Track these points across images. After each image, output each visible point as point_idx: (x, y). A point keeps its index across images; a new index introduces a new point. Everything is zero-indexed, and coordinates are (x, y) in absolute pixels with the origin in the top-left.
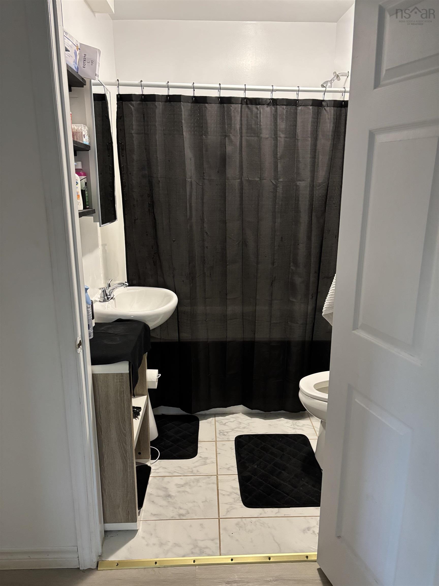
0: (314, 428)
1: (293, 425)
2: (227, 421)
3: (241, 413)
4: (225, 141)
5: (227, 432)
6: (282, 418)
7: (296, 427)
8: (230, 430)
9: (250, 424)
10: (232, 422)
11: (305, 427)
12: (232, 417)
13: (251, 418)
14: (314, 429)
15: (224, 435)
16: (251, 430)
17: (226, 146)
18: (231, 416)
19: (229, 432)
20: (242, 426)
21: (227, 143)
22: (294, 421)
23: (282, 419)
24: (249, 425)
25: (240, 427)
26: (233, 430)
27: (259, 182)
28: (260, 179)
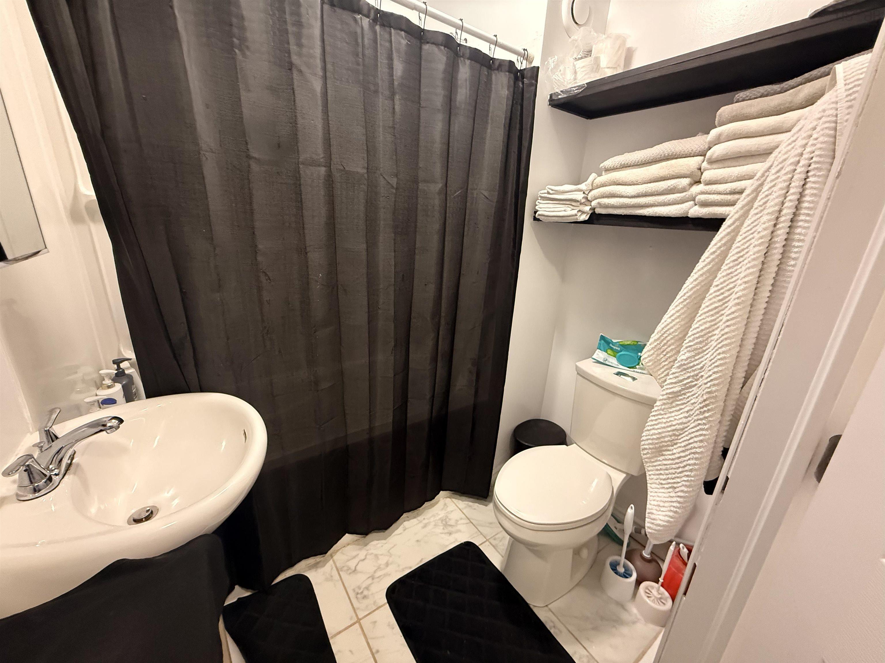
4: (291, 77)
5: (367, 588)
7: (450, 529)
8: (370, 581)
10: (364, 559)
11: (460, 524)
14: (472, 523)
15: (365, 597)
16: (399, 566)
17: (293, 88)
19: (370, 585)
20: (382, 561)
21: (296, 83)
24: (391, 556)
25: (381, 565)
26: (373, 577)
27: (366, 175)
28: (367, 171)
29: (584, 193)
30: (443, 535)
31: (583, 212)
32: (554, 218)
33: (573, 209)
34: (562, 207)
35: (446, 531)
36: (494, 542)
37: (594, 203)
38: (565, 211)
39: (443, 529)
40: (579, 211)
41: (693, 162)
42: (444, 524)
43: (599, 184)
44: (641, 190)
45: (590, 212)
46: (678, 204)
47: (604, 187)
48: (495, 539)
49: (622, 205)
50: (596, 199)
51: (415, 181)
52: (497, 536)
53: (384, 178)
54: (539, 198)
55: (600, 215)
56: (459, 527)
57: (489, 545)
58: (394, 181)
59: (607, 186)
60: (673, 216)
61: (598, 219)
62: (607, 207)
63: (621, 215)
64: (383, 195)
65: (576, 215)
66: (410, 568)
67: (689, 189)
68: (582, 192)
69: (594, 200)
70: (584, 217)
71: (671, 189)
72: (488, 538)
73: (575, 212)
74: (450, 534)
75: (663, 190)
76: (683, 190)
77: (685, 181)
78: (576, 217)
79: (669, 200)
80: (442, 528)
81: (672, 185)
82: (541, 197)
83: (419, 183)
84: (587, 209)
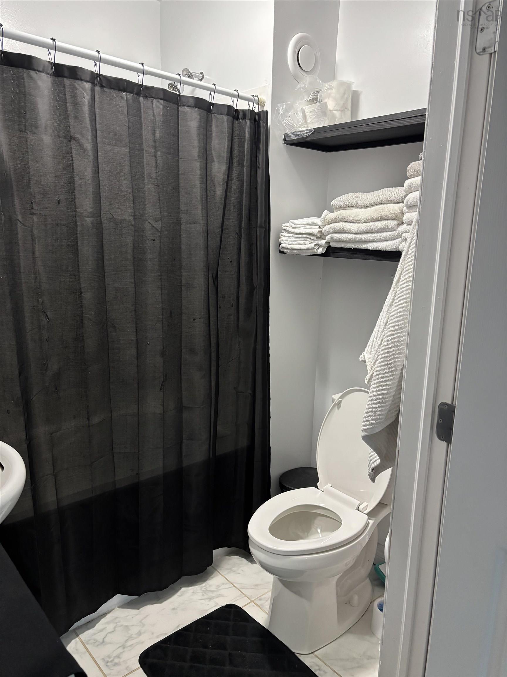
0: (234, 586)
1: (205, 593)
2: (103, 634)
3: (117, 609)
4: (70, 147)
5: (118, 657)
6: (181, 588)
7: (211, 594)
8: (120, 649)
9: (142, 622)
10: (113, 632)
11: (222, 589)
12: (108, 623)
13: (138, 609)
14: (236, 587)
15: (116, 664)
16: (153, 633)
17: (72, 156)
18: (103, 621)
19: (122, 653)
20: (134, 631)
21: (74, 152)
22: (201, 585)
23: (183, 589)
24: (144, 625)
25: (132, 635)
27: (133, 222)
28: (134, 218)
29: (319, 227)
30: (203, 601)
31: (320, 246)
32: (295, 251)
33: (312, 243)
34: (302, 240)
35: (206, 597)
36: (259, 603)
37: (328, 238)
38: (304, 244)
39: (203, 595)
40: (316, 245)
41: (396, 207)
42: (203, 590)
43: (331, 220)
44: (363, 228)
45: (327, 246)
46: (391, 240)
47: (335, 224)
48: (260, 600)
49: (350, 240)
50: (329, 234)
51: (178, 223)
52: (263, 597)
53: (149, 222)
54: (283, 231)
55: (335, 248)
56: (221, 592)
57: (254, 606)
58: (158, 225)
59: (337, 222)
60: (389, 250)
61: (333, 252)
62: (339, 241)
63: (351, 249)
64: (149, 238)
65: (314, 249)
66: (166, 634)
67: (397, 229)
68: (318, 227)
69: (327, 235)
70: (320, 251)
71: (384, 228)
72: (253, 599)
73: (312, 245)
74: (210, 599)
75: (379, 229)
76: (393, 230)
77: (393, 223)
78: (313, 250)
79: (384, 237)
80: (201, 594)
81: (384, 225)
82: (284, 230)
83: (181, 224)
84: (323, 242)
